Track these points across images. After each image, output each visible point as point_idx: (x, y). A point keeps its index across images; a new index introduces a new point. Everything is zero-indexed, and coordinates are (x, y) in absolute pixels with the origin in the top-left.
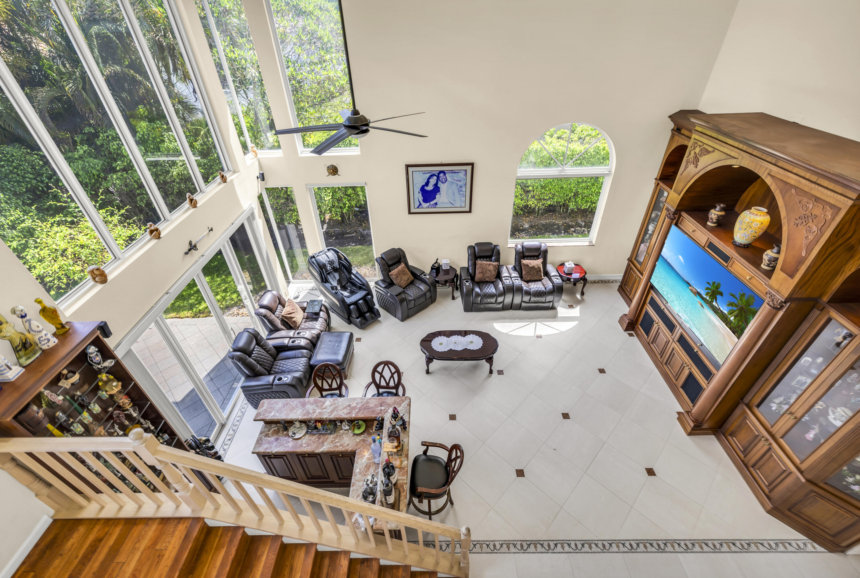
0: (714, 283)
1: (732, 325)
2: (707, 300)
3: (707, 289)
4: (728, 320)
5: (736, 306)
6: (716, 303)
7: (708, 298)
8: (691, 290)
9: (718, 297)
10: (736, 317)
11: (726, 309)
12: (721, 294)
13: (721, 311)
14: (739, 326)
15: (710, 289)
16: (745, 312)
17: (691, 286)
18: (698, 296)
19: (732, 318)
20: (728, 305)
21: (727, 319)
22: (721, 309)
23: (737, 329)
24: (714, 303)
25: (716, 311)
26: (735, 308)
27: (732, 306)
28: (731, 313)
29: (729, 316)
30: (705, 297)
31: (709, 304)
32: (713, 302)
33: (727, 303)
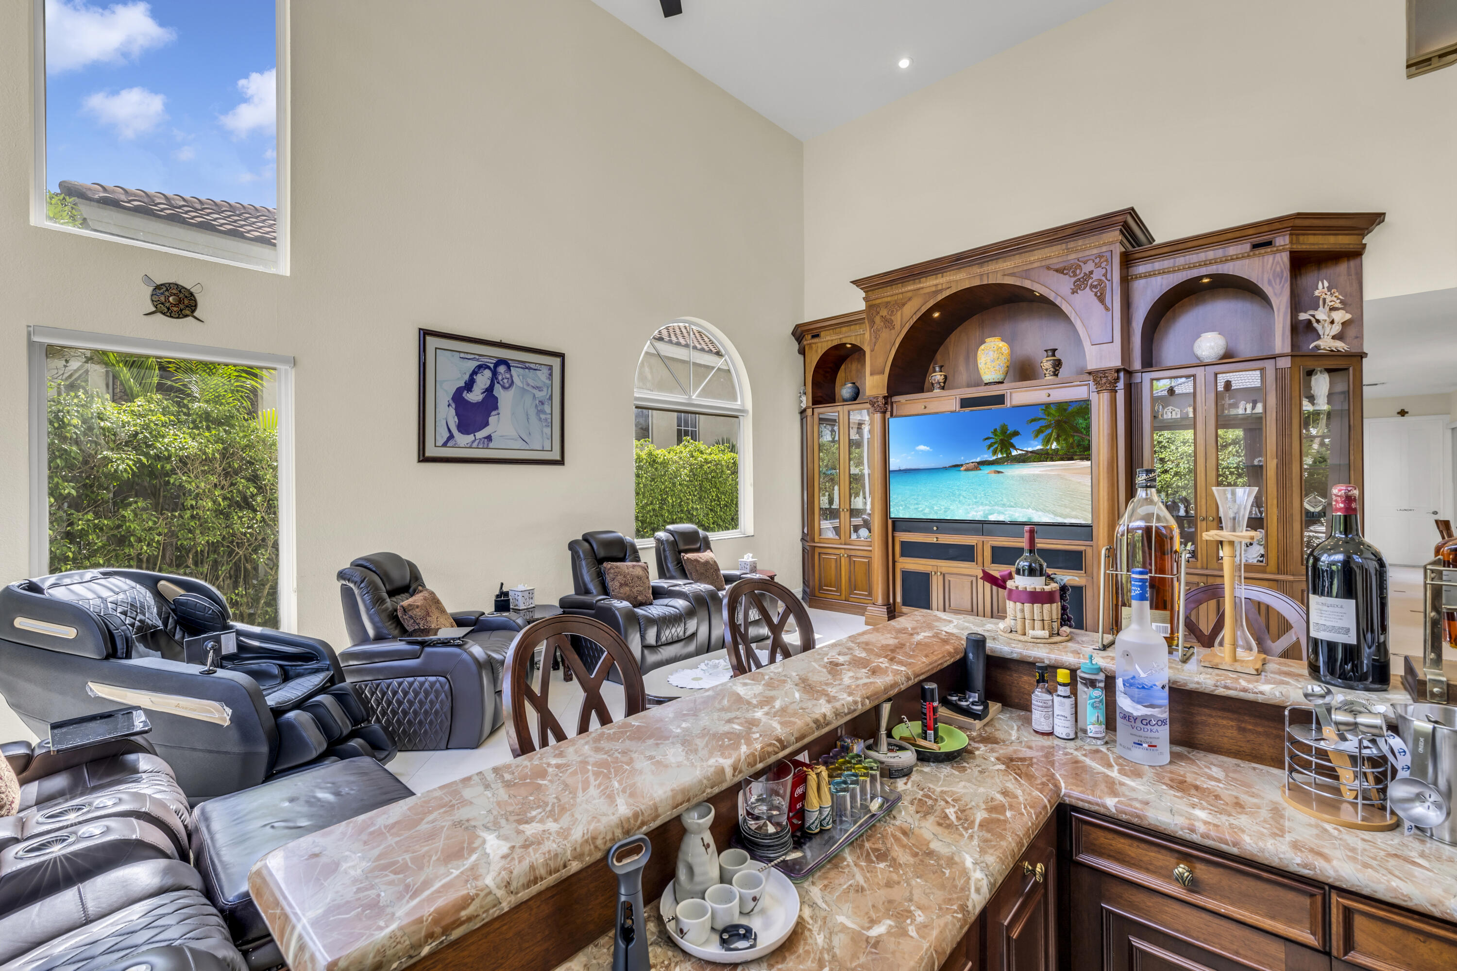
0: (995, 430)
1: (1060, 453)
2: (1001, 459)
3: (990, 446)
4: (1050, 452)
5: (1048, 427)
6: (1016, 449)
7: (1000, 456)
8: (967, 470)
9: (1014, 441)
10: (1057, 439)
11: (1036, 443)
12: (1016, 433)
13: (1031, 452)
14: (1072, 444)
15: (995, 443)
16: (1065, 422)
17: (962, 465)
18: (981, 467)
19: (1054, 446)
20: (1037, 436)
21: (1047, 454)
22: (1030, 449)
23: (1072, 450)
24: (1014, 453)
25: (1023, 459)
26: (1049, 431)
27: (1042, 432)
28: (1047, 441)
29: (1049, 447)
30: (994, 458)
31: (1007, 461)
32: (1010, 453)
33: (1033, 435)
